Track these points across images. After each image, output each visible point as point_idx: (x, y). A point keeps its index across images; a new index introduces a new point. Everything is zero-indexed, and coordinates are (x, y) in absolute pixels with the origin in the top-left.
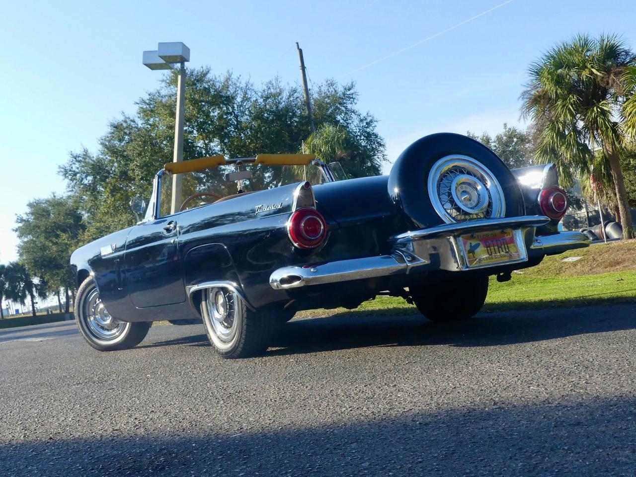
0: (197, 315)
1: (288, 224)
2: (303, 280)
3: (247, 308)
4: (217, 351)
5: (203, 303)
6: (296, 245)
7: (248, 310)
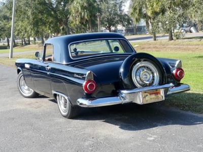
1: (84, 83)
4: (62, 114)
5: (58, 97)
6: (86, 92)
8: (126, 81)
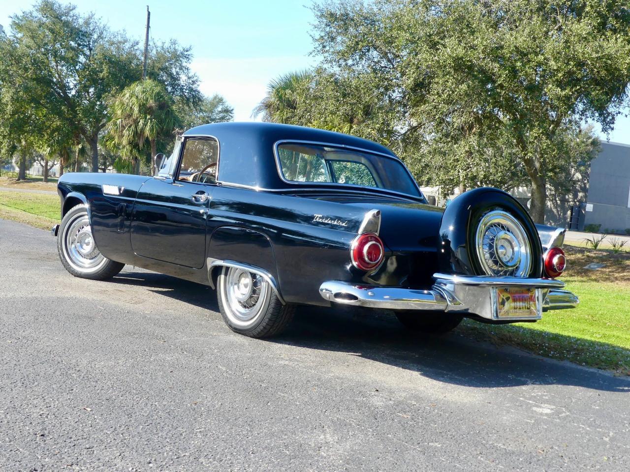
0: (211, 284)
1: (354, 244)
2: (360, 301)
3: (277, 300)
5: (223, 276)
6: (355, 264)
7: (278, 302)
8: (459, 254)
